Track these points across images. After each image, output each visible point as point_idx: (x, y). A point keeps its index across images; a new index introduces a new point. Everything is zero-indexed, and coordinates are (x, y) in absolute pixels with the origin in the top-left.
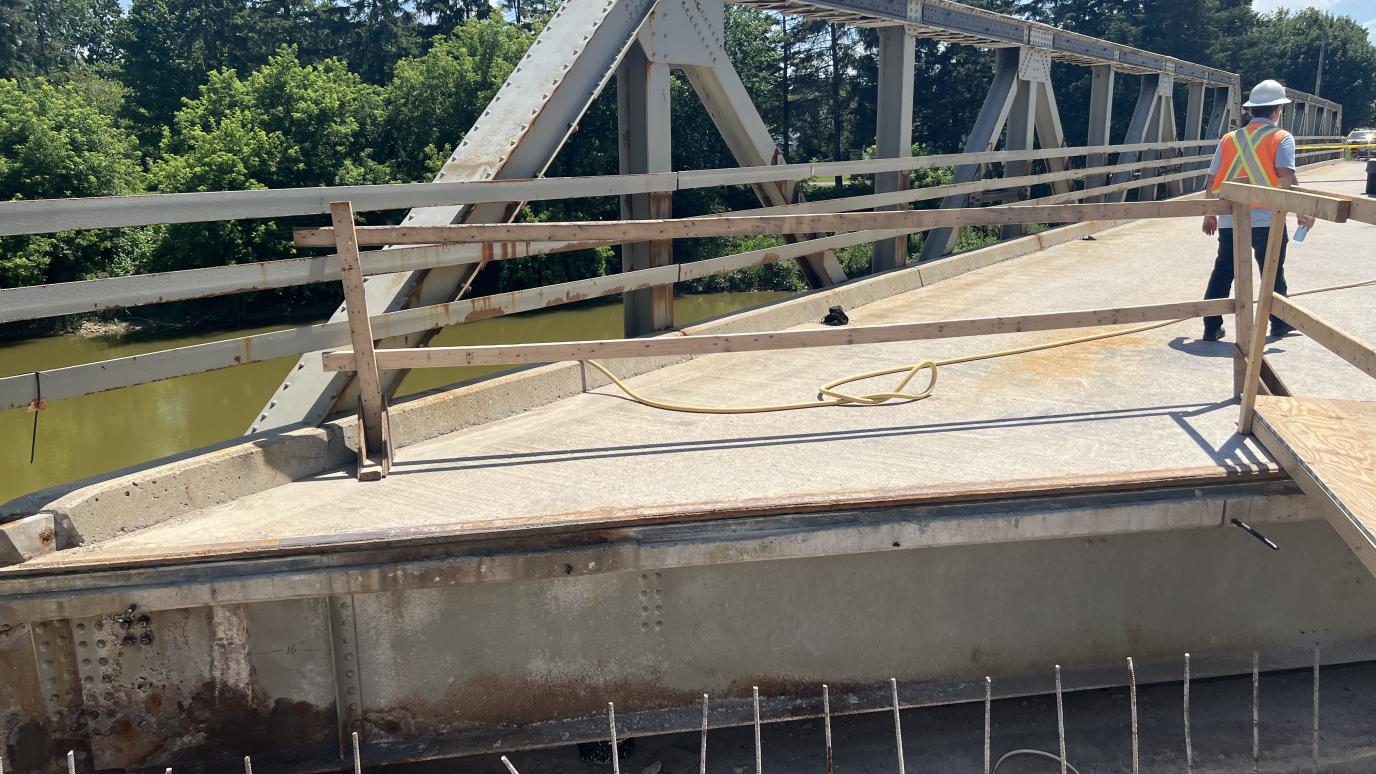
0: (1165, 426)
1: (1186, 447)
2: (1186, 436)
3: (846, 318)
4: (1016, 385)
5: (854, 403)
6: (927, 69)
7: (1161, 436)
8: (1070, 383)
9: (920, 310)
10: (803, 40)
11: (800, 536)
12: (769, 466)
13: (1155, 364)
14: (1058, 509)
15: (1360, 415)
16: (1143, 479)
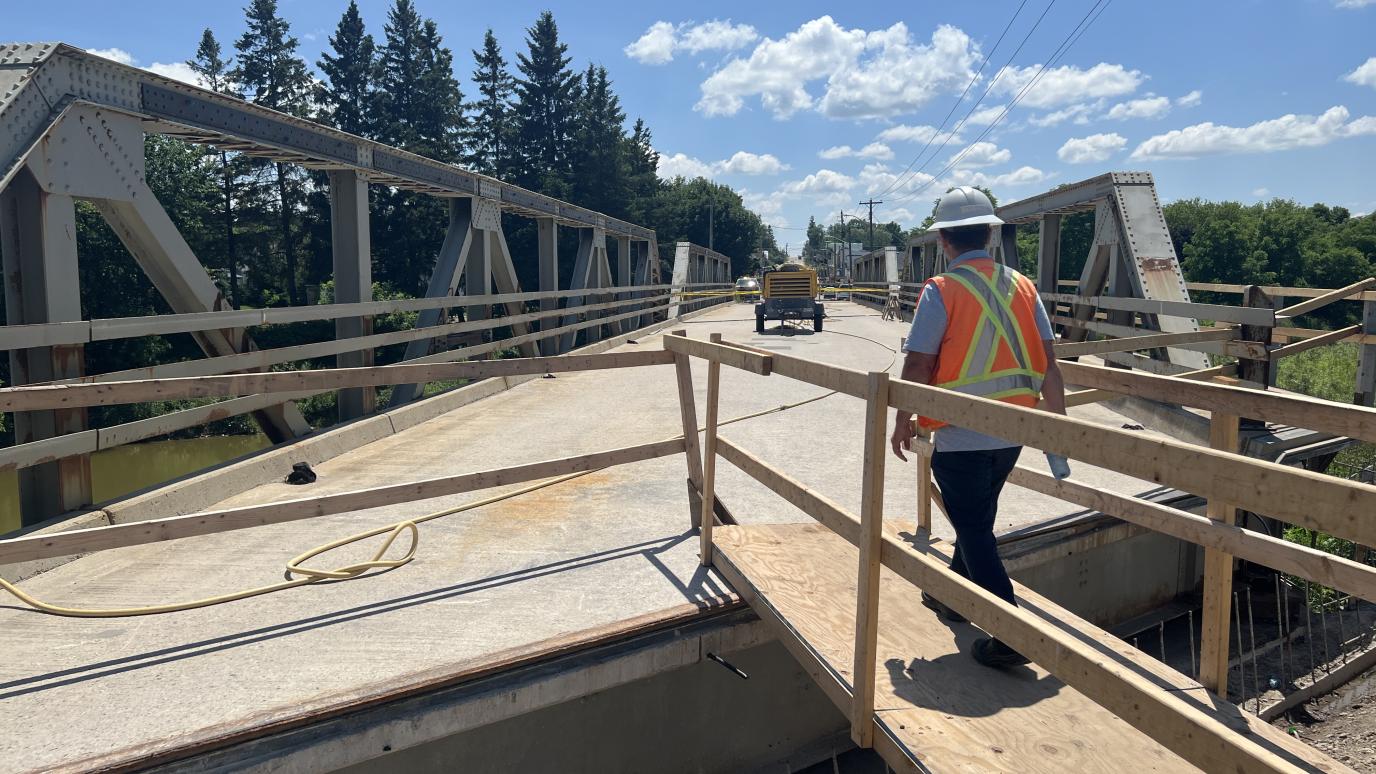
0: (640, 566)
1: (661, 586)
2: (660, 575)
3: (314, 475)
4: (499, 537)
5: (329, 579)
6: (381, 209)
7: (638, 577)
8: (550, 529)
9: (394, 460)
10: (247, 172)
11: (270, 764)
12: (227, 677)
13: (622, 501)
14: (553, 673)
15: (793, 538)
16: (630, 628)
